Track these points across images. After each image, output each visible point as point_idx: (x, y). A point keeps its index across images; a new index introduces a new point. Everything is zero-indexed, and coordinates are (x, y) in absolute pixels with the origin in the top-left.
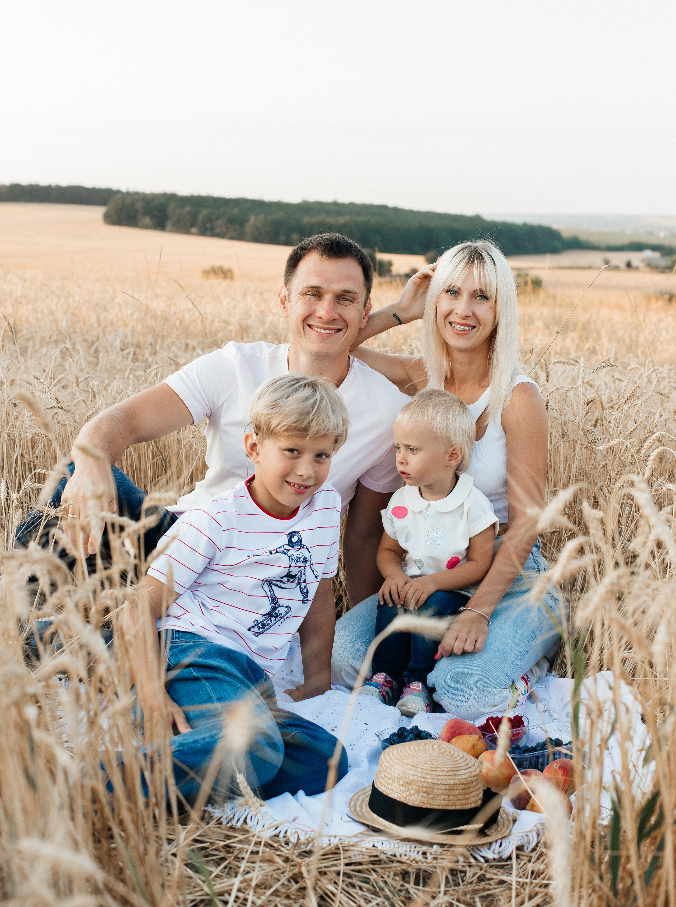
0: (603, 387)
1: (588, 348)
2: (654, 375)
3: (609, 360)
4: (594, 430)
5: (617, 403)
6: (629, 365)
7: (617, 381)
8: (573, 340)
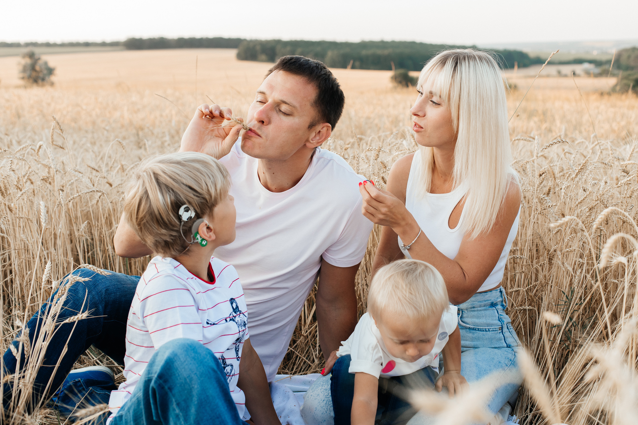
0: (556, 158)
1: (546, 128)
2: (598, 147)
3: (560, 136)
4: (546, 198)
5: (567, 173)
6: (576, 139)
7: (567, 154)
8: (535, 122)
